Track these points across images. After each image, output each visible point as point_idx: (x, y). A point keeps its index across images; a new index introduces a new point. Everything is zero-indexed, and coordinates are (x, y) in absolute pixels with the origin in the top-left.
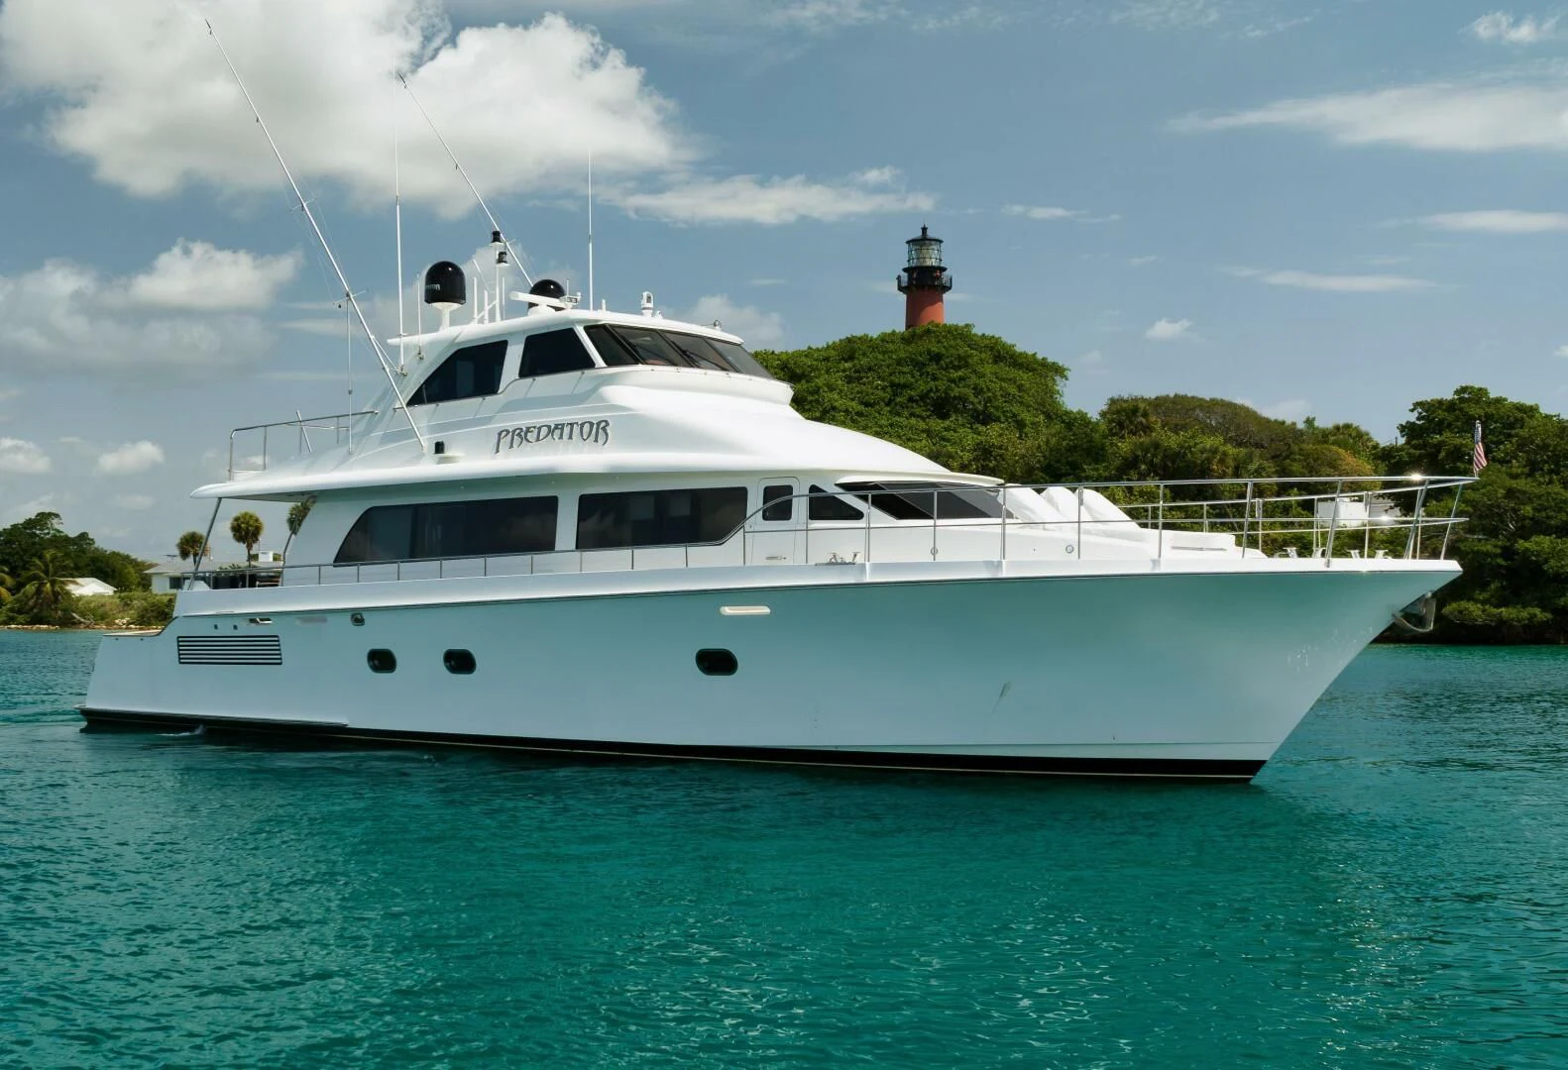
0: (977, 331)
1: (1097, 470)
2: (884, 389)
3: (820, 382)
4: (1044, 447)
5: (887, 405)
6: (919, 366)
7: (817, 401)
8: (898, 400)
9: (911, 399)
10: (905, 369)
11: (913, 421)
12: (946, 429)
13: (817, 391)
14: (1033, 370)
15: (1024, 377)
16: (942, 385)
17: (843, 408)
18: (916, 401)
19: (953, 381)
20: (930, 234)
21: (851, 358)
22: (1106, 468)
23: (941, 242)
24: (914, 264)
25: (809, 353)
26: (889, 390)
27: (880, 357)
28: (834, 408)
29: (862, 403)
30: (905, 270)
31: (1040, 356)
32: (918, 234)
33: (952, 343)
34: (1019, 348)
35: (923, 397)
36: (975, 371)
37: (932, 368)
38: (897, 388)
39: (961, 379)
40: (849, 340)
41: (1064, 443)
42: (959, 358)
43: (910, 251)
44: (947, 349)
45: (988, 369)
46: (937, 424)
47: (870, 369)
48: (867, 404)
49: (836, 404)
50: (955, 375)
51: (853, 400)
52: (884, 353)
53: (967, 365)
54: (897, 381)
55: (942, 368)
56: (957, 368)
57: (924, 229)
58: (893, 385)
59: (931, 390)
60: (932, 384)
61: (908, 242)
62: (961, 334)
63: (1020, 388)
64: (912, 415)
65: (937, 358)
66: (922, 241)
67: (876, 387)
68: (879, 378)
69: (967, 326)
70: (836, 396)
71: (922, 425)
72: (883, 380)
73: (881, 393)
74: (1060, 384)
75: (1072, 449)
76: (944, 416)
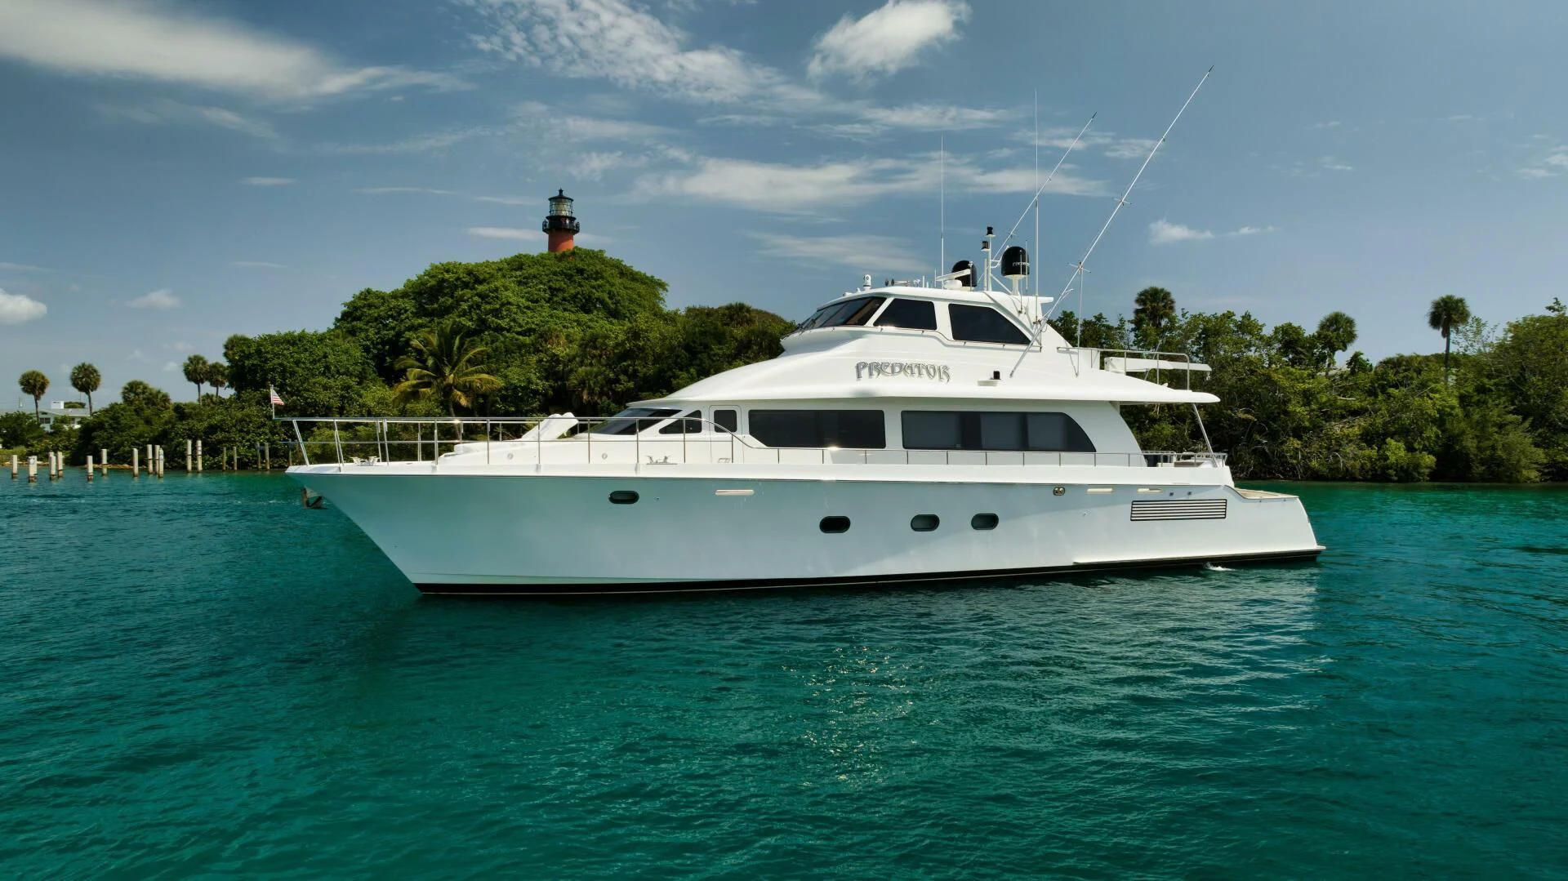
0: (608, 255)
1: (721, 349)
2: (545, 291)
3: (498, 284)
4: (682, 332)
5: (547, 302)
6: (570, 277)
7: (497, 297)
8: (555, 299)
9: (564, 299)
10: (559, 278)
11: (567, 314)
12: (590, 320)
13: (496, 290)
14: (645, 284)
15: (642, 289)
16: (586, 289)
17: (515, 303)
18: (569, 301)
19: (593, 287)
20: (565, 194)
21: (520, 268)
22: (728, 348)
23: (572, 200)
24: (554, 213)
25: (487, 264)
26: (548, 291)
27: (541, 268)
28: (509, 303)
29: (528, 300)
30: (547, 218)
31: (649, 275)
32: (557, 194)
33: (591, 261)
34: (636, 269)
35: (574, 297)
36: (608, 282)
37: (577, 278)
38: (554, 291)
39: (599, 286)
40: (519, 257)
41: (697, 329)
42: (597, 273)
43: (551, 205)
44: (588, 266)
45: (617, 281)
46: (584, 317)
47: (534, 277)
48: (533, 301)
49: (510, 300)
50: (594, 283)
51: (522, 297)
52: (544, 266)
53: (602, 278)
54: (554, 286)
55: (585, 278)
56: (596, 279)
57: (561, 191)
58: (550, 288)
59: (578, 293)
60: (579, 289)
61: (550, 199)
62: (595, 256)
63: (639, 295)
64: (565, 310)
65: (581, 271)
66: (559, 199)
67: (539, 290)
68: (541, 283)
69: (601, 251)
70: (511, 295)
71: (573, 317)
72: (544, 285)
73: (542, 294)
74: (662, 293)
75: (704, 333)
76: (588, 312)
